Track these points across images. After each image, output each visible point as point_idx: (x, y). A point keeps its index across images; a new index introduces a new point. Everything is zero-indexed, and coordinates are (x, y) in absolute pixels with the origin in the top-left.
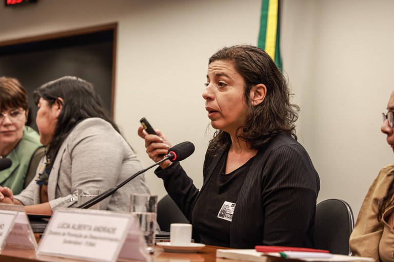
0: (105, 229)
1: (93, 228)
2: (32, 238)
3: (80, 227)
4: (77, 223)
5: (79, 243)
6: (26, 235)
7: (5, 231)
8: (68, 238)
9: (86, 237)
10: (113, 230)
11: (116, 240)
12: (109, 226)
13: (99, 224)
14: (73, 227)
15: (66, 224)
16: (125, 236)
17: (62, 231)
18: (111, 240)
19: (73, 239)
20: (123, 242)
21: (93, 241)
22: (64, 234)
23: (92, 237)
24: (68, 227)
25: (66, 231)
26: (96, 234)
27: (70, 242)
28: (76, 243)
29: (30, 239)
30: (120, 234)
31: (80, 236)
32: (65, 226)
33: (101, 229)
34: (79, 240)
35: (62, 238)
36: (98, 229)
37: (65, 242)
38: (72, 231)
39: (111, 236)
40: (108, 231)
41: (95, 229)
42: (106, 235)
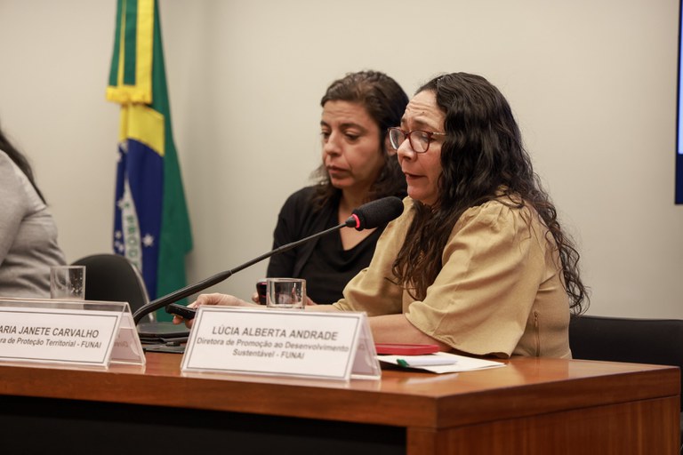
0: (313, 334)
1: (288, 333)
2: (138, 349)
3: (259, 332)
5: (270, 355)
7: (106, 340)
8: (241, 348)
9: (278, 345)
10: (332, 335)
11: (343, 349)
13: (299, 328)
14: (246, 332)
15: (230, 328)
16: (357, 343)
17: (224, 337)
18: (334, 349)
20: (354, 351)
21: (296, 351)
22: (231, 343)
23: (292, 346)
24: (237, 331)
25: (235, 338)
27: (249, 353)
28: (262, 354)
30: (347, 339)
31: (267, 344)
32: (229, 331)
33: (306, 334)
34: (266, 350)
35: (227, 348)
36: (299, 334)
37: (236, 352)
38: (246, 338)
39: (330, 343)
40: (321, 335)
41: (293, 334)
42: (321, 342)
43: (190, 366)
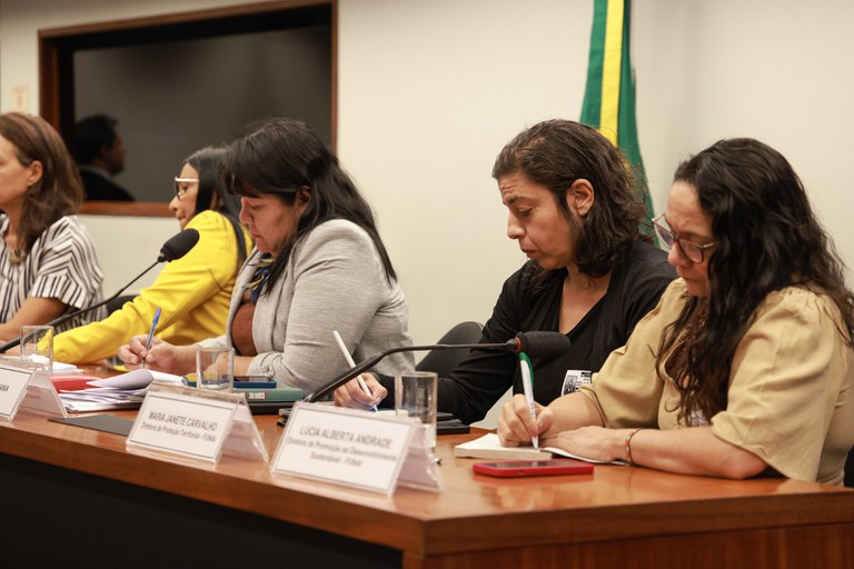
0: (373, 441)
1: (355, 438)
2: (259, 444)
3: (335, 435)
4: (330, 429)
5: (337, 460)
6: (249, 439)
7: (220, 434)
8: (319, 451)
9: (345, 450)
10: (388, 443)
11: (393, 458)
12: (381, 435)
13: (365, 433)
14: (324, 435)
15: (313, 428)
16: (406, 452)
17: (308, 438)
18: (386, 457)
19: (326, 453)
20: (402, 461)
21: (357, 457)
22: (311, 444)
23: (355, 452)
24: (317, 434)
25: (315, 439)
26: (361, 447)
27: (322, 457)
28: (331, 459)
29: (256, 444)
30: (398, 449)
31: (337, 449)
32: (312, 431)
33: (369, 441)
34: (336, 454)
35: (308, 451)
36: (363, 440)
37: (314, 456)
38: (324, 441)
39: (384, 451)
40: (379, 443)
41: (358, 440)
42: (377, 449)
43: (278, 467)
